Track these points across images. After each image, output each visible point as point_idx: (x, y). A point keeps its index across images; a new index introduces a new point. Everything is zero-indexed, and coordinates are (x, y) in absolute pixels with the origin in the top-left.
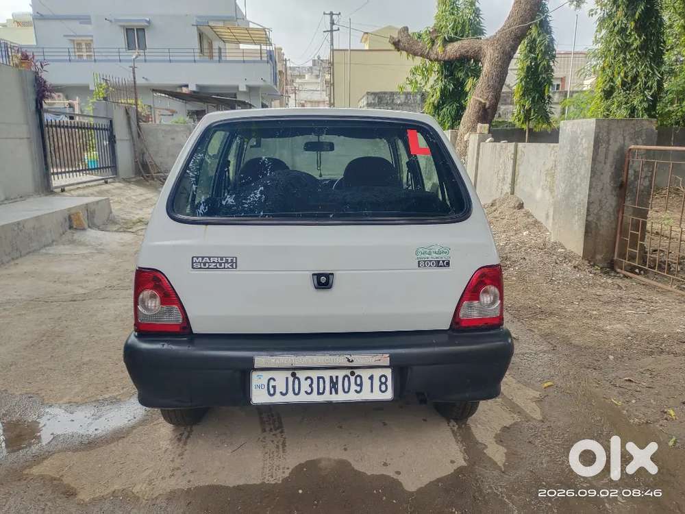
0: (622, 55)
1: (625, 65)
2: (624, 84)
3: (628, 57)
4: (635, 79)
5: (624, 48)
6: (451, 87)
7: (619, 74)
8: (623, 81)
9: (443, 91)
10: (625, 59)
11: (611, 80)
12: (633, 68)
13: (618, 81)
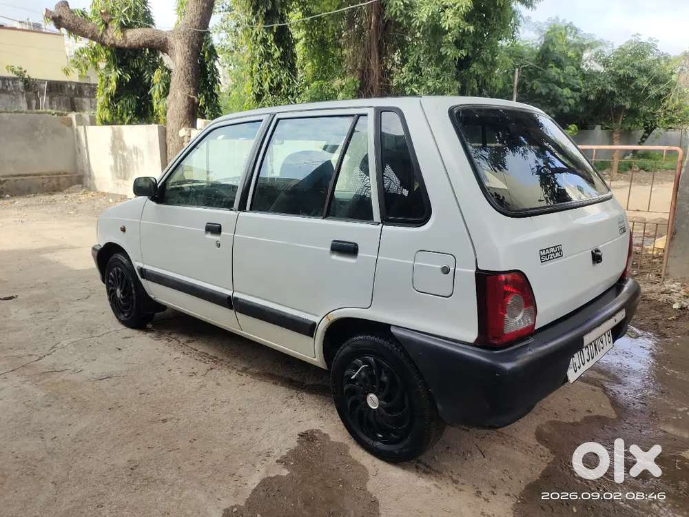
0: (266, 63)
1: (270, 72)
2: (271, 89)
3: (272, 65)
4: (279, 86)
5: (267, 56)
6: (128, 78)
7: (266, 79)
8: (270, 86)
9: (120, 81)
10: (269, 66)
11: (260, 84)
12: (277, 75)
13: (266, 86)
